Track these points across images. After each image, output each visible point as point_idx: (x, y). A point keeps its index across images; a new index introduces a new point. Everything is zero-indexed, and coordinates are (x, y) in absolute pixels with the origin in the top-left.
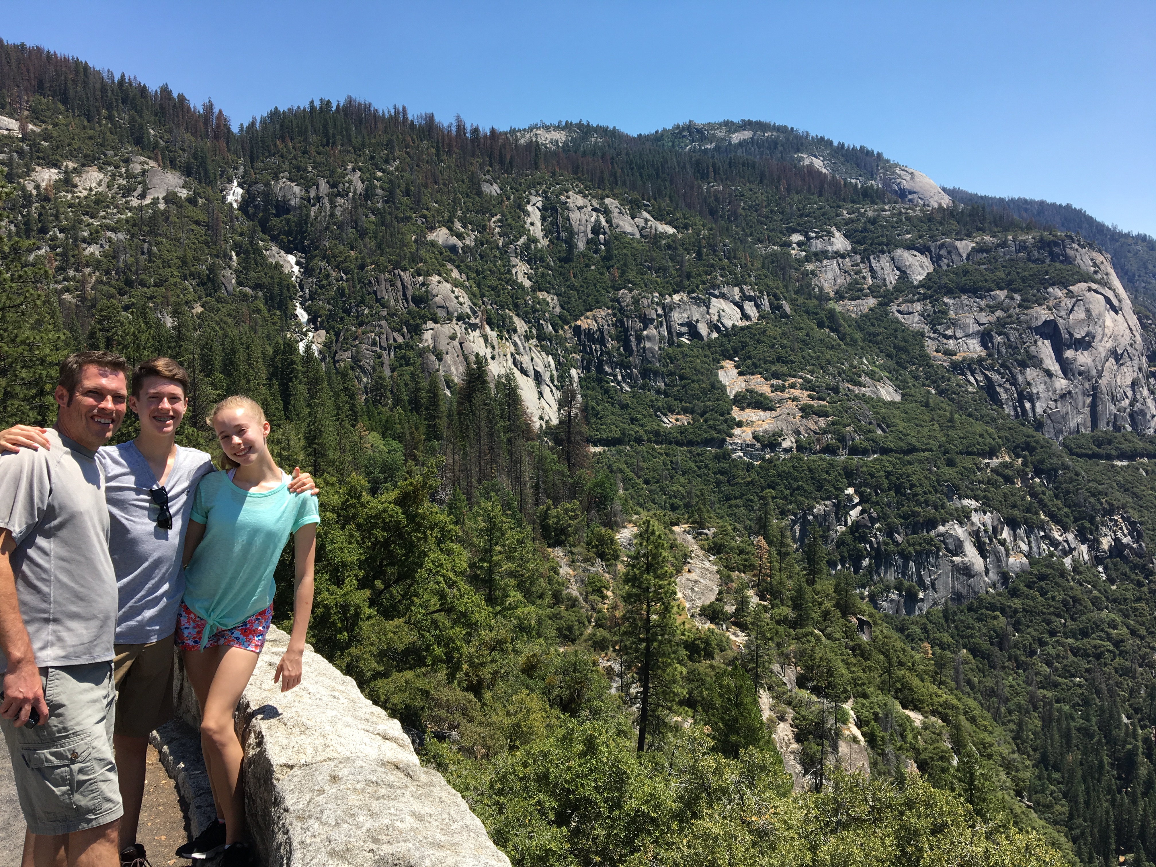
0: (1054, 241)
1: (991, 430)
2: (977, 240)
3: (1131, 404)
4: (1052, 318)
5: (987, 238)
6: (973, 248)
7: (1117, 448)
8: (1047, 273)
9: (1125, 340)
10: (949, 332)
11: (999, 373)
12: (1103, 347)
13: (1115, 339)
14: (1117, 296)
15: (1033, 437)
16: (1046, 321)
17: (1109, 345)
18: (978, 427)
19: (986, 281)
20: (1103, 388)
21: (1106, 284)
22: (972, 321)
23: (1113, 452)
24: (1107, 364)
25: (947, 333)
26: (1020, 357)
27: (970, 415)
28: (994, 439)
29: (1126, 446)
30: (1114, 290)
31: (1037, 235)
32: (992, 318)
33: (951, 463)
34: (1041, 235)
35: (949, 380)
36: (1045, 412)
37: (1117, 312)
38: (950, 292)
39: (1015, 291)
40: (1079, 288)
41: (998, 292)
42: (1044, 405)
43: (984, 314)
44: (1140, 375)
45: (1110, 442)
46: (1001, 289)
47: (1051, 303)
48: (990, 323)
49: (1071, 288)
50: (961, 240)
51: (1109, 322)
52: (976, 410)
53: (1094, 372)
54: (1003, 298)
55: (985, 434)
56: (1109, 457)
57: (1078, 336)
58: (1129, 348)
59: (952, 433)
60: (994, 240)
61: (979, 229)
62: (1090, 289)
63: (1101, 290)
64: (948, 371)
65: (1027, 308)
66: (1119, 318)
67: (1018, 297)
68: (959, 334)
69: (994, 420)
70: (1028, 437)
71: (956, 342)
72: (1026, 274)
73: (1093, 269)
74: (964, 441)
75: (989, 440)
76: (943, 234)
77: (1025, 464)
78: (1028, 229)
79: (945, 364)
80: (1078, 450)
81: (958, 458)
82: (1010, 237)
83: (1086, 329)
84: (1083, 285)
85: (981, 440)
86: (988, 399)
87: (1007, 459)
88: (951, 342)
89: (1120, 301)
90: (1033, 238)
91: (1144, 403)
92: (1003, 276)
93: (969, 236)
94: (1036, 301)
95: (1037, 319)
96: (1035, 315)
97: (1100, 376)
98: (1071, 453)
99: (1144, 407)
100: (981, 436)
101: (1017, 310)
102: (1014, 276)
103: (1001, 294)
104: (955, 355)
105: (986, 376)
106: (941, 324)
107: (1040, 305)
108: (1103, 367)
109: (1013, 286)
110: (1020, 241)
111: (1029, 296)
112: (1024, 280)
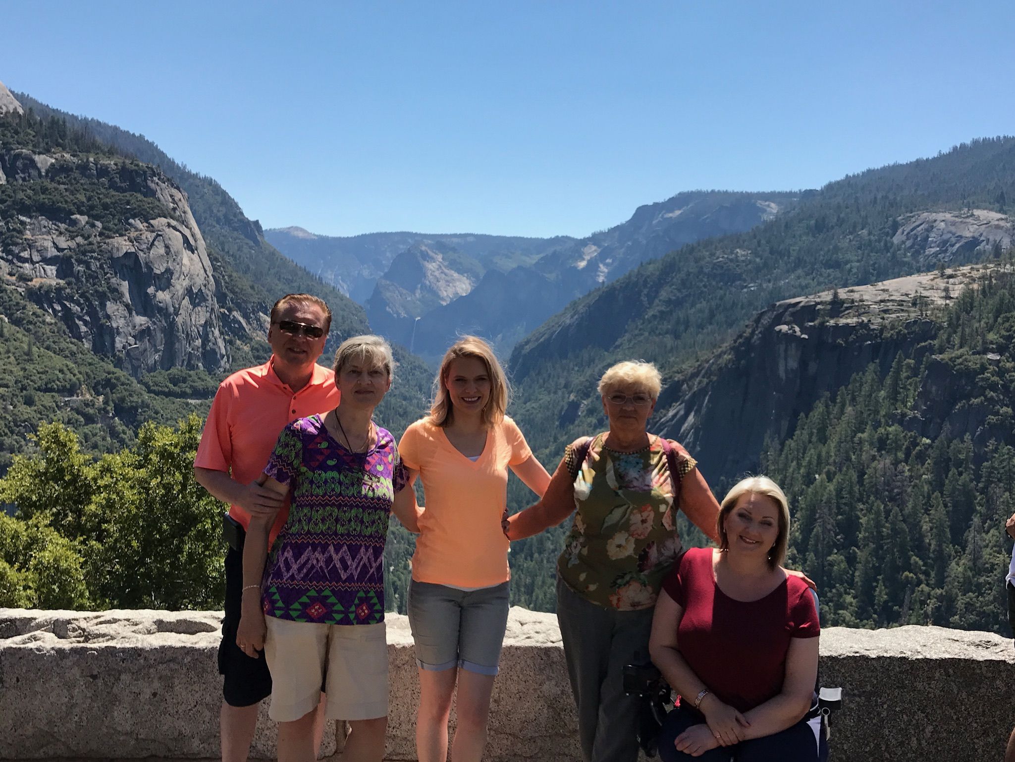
0: (136, 171)
1: (71, 365)
2: (58, 156)
3: (204, 345)
4: (134, 250)
5: (67, 156)
6: (52, 165)
7: (191, 387)
8: (128, 203)
9: (200, 281)
10: (25, 254)
11: (79, 304)
12: (180, 285)
13: (191, 279)
14: (193, 235)
15: (113, 373)
16: (126, 253)
17: (186, 283)
18: (58, 361)
19: (66, 202)
20: (180, 325)
21: (184, 222)
22: (50, 244)
23: (188, 391)
24: (184, 302)
25: (22, 254)
26: (100, 289)
27: (48, 348)
28: (74, 375)
29: (199, 385)
30: (191, 229)
31: (120, 161)
32: (72, 244)
33: (29, 402)
34: (124, 163)
35: (24, 308)
36: (124, 347)
37: (193, 253)
38: (25, 210)
39: (97, 217)
40: (159, 222)
41: (78, 216)
42: (124, 340)
43: (62, 238)
44: (213, 317)
45: (184, 380)
46: (81, 213)
47: (133, 234)
48: (70, 249)
49: (152, 222)
50: (40, 153)
51: (186, 261)
52: (54, 342)
53: (171, 310)
54: (83, 223)
55: (65, 369)
56: (183, 395)
57: (158, 272)
58: (203, 288)
59: (30, 367)
60: (75, 160)
61: (58, 145)
62: (169, 225)
63: (179, 227)
64: (24, 298)
65: (109, 237)
66: (195, 256)
67: (99, 224)
68: (36, 258)
69: (73, 354)
70: (109, 373)
71: (32, 266)
72: (108, 200)
73: (172, 205)
74: (44, 376)
75: (69, 376)
76: (19, 143)
77: (106, 402)
78: (111, 153)
79: (20, 290)
80: (156, 388)
81: (38, 396)
82: (91, 159)
83: (165, 265)
84: (163, 221)
85: (61, 376)
86: (67, 331)
87: (88, 396)
88: (27, 265)
89: (196, 241)
90: (116, 164)
91: (215, 343)
92: (84, 200)
93: (47, 151)
94: (117, 232)
95: (118, 249)
96: (116, 245)
97: (177, 313)
98: (150, 391)
99: (215, 347)
100: (61, 371)
101: (99, 239)
102: (96, 202)
103: (83, 219)
104: (31, 280)
105: (64, 306)
106: (16, 244)
107: (121, 235)
108: (180, 305)
109: (94, 212)
110: (102, 165)
111: (111, 225)
112: (106, 207)
